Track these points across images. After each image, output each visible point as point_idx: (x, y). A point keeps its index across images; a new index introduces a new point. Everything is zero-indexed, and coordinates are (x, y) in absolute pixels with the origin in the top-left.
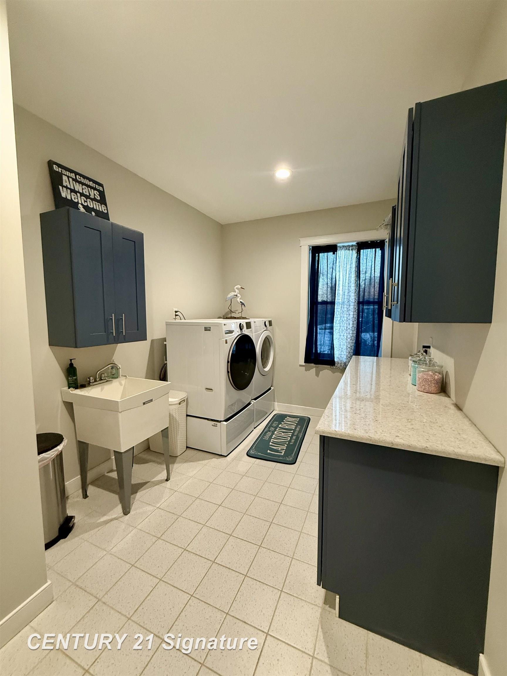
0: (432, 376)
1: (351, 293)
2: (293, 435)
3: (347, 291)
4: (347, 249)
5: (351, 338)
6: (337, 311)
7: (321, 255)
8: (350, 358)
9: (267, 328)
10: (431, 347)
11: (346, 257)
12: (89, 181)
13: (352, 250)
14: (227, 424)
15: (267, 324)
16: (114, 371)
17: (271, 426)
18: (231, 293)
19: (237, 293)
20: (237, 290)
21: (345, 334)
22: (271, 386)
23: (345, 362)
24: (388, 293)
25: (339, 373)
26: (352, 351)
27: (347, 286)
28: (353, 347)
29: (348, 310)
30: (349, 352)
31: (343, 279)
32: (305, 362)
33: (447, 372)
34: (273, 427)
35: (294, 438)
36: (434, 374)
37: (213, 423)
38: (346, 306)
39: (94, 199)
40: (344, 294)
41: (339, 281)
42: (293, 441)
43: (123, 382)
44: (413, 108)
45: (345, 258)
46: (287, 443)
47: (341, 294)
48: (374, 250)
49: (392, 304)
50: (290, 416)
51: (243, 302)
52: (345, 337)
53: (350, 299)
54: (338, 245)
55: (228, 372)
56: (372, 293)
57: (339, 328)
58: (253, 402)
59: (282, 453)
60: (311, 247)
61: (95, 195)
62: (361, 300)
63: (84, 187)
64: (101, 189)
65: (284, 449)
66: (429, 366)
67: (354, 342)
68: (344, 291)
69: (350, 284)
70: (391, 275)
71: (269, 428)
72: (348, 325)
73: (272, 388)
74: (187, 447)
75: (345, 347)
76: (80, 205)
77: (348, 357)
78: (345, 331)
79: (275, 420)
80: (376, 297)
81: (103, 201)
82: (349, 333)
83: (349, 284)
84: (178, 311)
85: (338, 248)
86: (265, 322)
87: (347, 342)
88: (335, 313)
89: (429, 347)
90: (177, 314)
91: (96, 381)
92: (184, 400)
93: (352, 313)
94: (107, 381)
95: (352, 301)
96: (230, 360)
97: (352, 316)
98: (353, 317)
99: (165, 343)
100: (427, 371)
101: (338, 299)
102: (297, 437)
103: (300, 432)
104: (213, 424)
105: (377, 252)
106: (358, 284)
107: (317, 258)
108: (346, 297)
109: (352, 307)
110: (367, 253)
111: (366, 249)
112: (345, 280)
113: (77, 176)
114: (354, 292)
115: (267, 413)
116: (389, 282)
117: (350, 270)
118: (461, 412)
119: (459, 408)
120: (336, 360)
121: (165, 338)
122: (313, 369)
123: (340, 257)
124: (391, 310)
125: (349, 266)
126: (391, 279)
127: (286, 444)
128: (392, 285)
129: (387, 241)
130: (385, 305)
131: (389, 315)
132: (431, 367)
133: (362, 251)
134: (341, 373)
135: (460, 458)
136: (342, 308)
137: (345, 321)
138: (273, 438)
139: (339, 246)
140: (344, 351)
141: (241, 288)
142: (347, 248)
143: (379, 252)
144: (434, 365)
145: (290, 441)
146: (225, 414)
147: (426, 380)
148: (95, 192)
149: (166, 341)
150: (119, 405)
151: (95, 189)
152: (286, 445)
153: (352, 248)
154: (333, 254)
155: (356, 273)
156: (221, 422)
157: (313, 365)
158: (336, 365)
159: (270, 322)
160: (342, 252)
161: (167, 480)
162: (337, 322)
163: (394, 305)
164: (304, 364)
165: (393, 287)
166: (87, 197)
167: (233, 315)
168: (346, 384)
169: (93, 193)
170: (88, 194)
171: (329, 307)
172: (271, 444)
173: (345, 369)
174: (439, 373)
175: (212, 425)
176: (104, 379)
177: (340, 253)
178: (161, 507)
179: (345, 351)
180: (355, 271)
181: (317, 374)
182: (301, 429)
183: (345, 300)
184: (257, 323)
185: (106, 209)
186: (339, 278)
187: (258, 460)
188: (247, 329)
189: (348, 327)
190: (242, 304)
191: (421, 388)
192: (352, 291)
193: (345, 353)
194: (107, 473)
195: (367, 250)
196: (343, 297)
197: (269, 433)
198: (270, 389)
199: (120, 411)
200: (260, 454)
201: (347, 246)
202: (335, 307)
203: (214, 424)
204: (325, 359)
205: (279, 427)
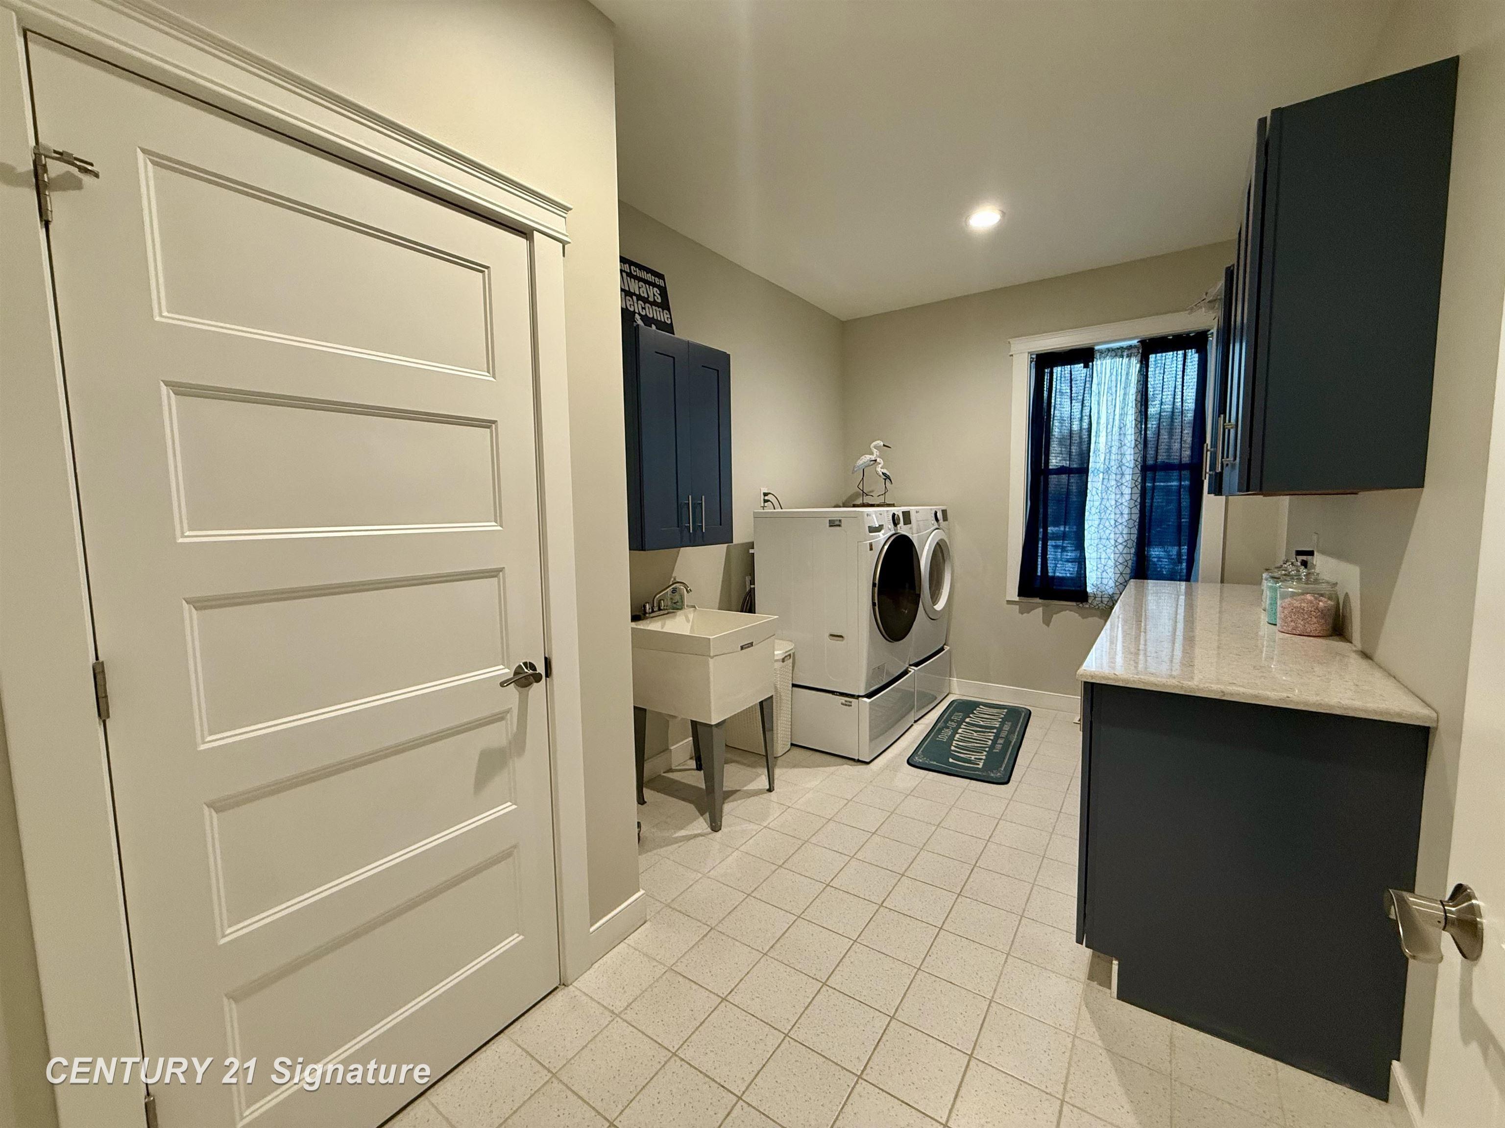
0: (1311, 602)
1: (1125, 448)
2: (997, 737)
3: (1116, 444)
4: (1116, 355)
5: (1124, 544)
6: (1093, 487)
7: (1057, 370)
8: (1125, 584)
9: (939, 525)
10: (1315, 553)
11: (1115, 373)
12: (647, 273)
13: (1129, 356)
14: (870, 702)
15: (940, 515)
16: (677, 597)
17: (949, 719)
18: (863, 457)
19: (875, 456)
20: (875, 451)
21: (1112, 536)
22: (945, 644)
23: (1111, 593)
24: (1214, 445)
25: (1096, 619)
26: (1128, 571)
27: (1118, 434)
28: (1130, 563)
29: (1119, 485)
30: (1121, 574)
31: (1107, 420)
32: (1019, 595)
33: (1347, 594)
34: (952, 721)
35: (1001, 741)
36: (1316, 599)
37: (843, 699)
38: (1114, 476)
39: (654, 303)
40: (1110, 451)
41: (1098, 423)
42: (999, 747)
43: (691, 616)
44: (1266, 118)
45: (1111, 374)
46: (987, 749)
47: (1104, 451)
48: (1181, 353)
49: (1225, 463)
50: (986, 705)
51: (888, 474)
52: (1113, 542)
53: (1124, 461)
54: (1097, 348)
55: (874, 604)
56: (1176, 446)
57: (1097, 522)
58: (913, 670)
59: (979, 764)
60: (1034, 356)
61: (654, 295)
62: (1150, 462)
63: (641, 283)
64: (661, 283)
65: (981, 759)
66: (1306, 584)
67: (1133, 551)
68: (1109, 444)
69: (1123, 429)
70: (1222, 408)
71: (946, 722)
72: (1118, 516)
73: (947, 648)
74: (792, 745)
75: (1111, 563)
76: (637, 316)
77: (1117, 584)
78: (1111, 528)
79: (956, 710)
80: (1187, 453)
81: (665, 305)
82: (1122, 534)
83: (1121, 428)
84: (770, 493)
85: (1098, 355)
86: (936, 514)
87: (1117, 551)
88: (1088, 491)
89: (1311, 553)
90: (766, 498)
91: (653, 611)
92: (790, 655)
93: (1127, 491)
94: (668, 613)
95: (1127, 464)
96: (877, 582)
97: (1127, 497)
98: (1131, 499)
99: (751, 551)
100: (1303, 594)
101: (1096, 462)
102: (1007, 742)
103: (1011, 732)
104: (844, 702)
105: (1189, 357)
106: (1141, 428)
107: (1047, 377)
108: (1113, 457)
109: (1128, 477)
110: (1163, 362)
111: (1162, 352)
112: (1111, 420)
113: (632, 267)
114: (1133, 446)
115: (936, 698)
116: (1217, 422)
117: (1124, 399)
118: (1370, 661)
119: (1366, 655)
120: (1089, 590)
121: (753, 543)
122: (1038, 609)
123: (1101, 373)
124: (1221, 474)
125: (1122, 392)
126: (1222, 416)
127: (985, 751)
128: (1224, 426)
129: (1213, 333)
130: (1208, 470)
131: (1217, 489)
132: (1311, 584)
133: (1152, 357)
134: (1100, 618)
135: (1351, 714)
136: (1106, 481)
137: (1110, 509)
138: (956, 739)
139: (1098, 350)
140: (1108, 571)
141: (884, 445)
142: (1118, 353)
143: (1193, 357)
144: (1316, 582)
145: (992, 747)
146: (868, 684)
147: (1297, 611)
148: (655, 289)
149: (753, 548)
150: (711, 644)
151: (654, 285)
152: (985, 753)
153: (1130, 352)
154: (1084, 367)
155: (1139, 404)
156: (860, 699)
157: (1038, 600)
158: (1090, 601)
159: (944, 512)
160: (1104, 362)
161: (770, 790)
162: (1093, 511)
163: (1227, 465)
164: (1017, 599)
165: (1227, 431)
166: (645, 300)
167: (867, 500)
168: (1112, 642)
169: (654, 293)
170: (646, 296)
171: (1074, 479)
172: (953, 748)
173: (1112, 608)
174: (1330, 598)
175: (842, 704)
176: (664, 610)
177: (1102, 364)
178: (770, 826)
179: (1111, 571)
180: (1136, 400)
181: (1047, 621)
182: (1014, 726)
183: (1113, 463)
184: (921, 514)
185: (669, 316)
186: (1099, 418)
187: (931, 773)
188: (905, 524)
189: (1120, 521)
190: (887, 477)
191: (1288, 626)
192: (1128, 445)
193: (1111, 575)
194: (664, 773)
195: (1164, 354)
196: (1107, 457)
197: (947, 730)
198: (942, 649)
199: (712, 654)
200: (935, 763)
201: (1118, 349)
202: (1089, 479)
203: (846, 701)
204: (1064, 588)
205: (966, 723)
